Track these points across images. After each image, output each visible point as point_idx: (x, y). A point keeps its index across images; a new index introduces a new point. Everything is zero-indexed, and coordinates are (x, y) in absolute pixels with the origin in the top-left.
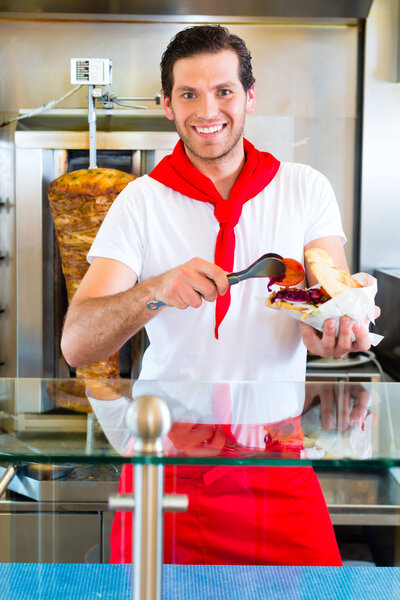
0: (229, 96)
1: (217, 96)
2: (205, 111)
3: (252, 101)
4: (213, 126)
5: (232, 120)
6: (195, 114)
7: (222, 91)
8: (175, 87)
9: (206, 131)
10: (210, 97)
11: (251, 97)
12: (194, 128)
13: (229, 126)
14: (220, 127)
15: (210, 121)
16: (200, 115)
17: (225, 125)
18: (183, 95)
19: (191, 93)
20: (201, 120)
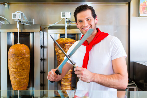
0: (90, 20)
1: (87, 20)
2: (85, 25)
3: (97, 21)
4: (87, 28)
5: (92, 26)
6: (82, 25)
7: (88, 19)
8: (77, 20)
9: (86, 29)
10: (85, 21)
11: (96, 20)
12: (83, 29)
13: (91, 27)
14: (89, 28)
15: (86, 27)
16: (84, 26)
17: (90, 27)
18: (79, 22)
19: (81, 21)
20: (84, 27)
